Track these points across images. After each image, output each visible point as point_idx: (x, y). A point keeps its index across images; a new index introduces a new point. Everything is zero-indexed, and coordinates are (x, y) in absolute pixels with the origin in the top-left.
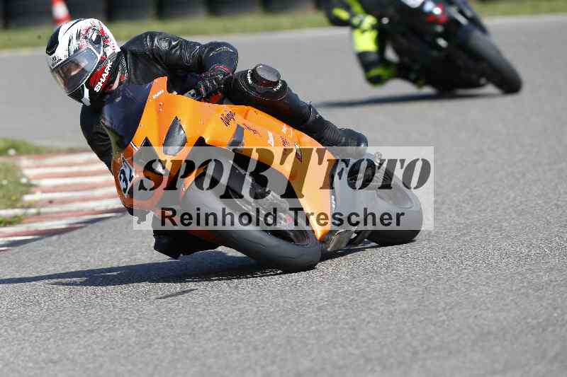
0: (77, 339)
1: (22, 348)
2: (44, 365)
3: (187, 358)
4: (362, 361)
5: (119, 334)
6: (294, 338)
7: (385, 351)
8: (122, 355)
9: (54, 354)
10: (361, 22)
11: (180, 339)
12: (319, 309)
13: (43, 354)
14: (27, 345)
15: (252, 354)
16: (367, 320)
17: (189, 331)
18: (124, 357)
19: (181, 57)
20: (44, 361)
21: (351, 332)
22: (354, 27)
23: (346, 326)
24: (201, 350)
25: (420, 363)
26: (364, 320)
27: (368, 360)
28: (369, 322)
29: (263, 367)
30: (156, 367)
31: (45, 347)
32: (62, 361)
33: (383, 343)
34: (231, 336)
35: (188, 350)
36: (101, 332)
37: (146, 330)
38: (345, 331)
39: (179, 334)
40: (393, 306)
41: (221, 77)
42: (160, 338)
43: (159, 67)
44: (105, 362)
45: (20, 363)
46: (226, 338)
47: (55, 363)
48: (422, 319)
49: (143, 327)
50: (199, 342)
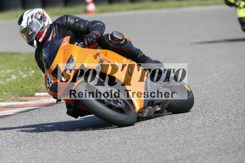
0: (94, 140)
1: (71, 144)
2: (80, 152)
3: (141, 149)
4: (216, 151)
5: (112, 138)
6: (187, 140)
7: (227, 146)
8: (113, 147)
9: (84, 147)
10: (240, 4)
11: (138, 140)
12: (198, 128)
13: (80, 147)
14: (73, 143)
15: (169, 147)
16: (219, 133)
17: (143, 137)
18: (114, 148)
19: (80, 27)
20: (80, 149)
21: (212, 138)
22: (237, 6)
23: (210, 136)
24: (147, 145)
25: (242, 152)
26: (218, 133)
27: (219, 150)
28: (220, 134)
29: (174, 153)
30: (128, 152)
31: (80, 144)
32: (87, 150)
33: (226, 143)
34: (160, 140)
35: (142, 145)
36: (105, 138)
37: (124, 137)
38: (209, 138)
39: (138, 138)
40: (231, 127)
41: (94, 37)
42: (130, 140)
43: (70, 31)
44: (106, 150)
45: (70, 150)
46: (158, 140)
47: (85, 150)
48: (243, 132)
49: (122, 135)
50: (146, 142)
